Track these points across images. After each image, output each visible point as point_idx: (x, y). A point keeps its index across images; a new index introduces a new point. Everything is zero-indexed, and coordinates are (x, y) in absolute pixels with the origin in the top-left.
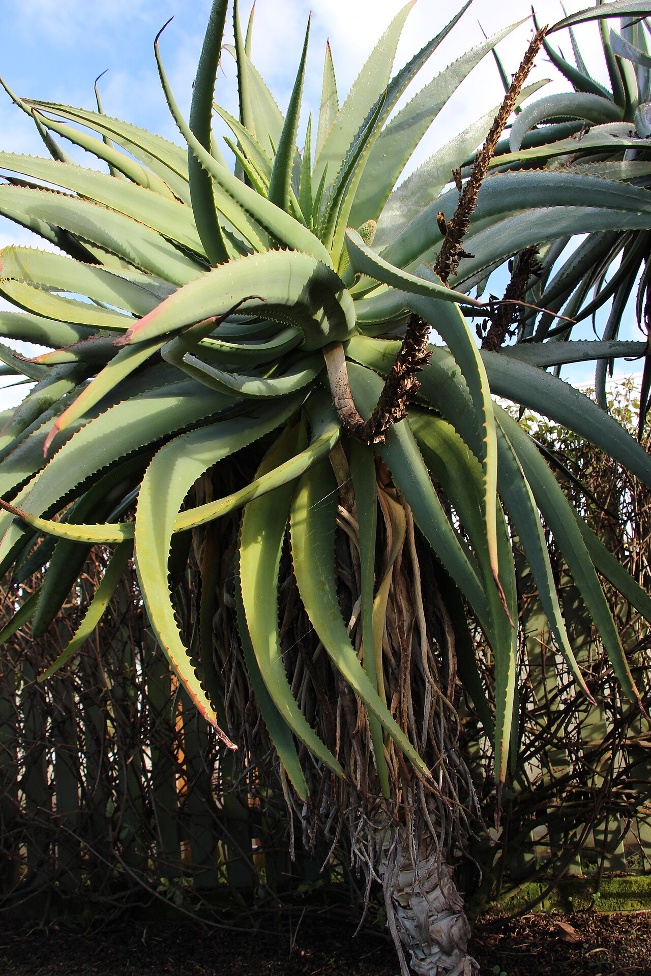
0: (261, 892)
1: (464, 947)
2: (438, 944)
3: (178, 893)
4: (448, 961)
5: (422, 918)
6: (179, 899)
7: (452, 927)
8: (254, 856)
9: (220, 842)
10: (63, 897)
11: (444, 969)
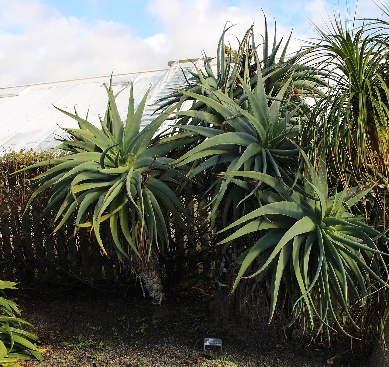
0: (116, 281)
1: (161, 291)
2: (154, 290)
3: (91, 281)
4: (157, 294)
5: (151, 284)
6: (92, 283)
7: (158, 287)
8: (114, 271)
9: (103, 267)
10: (53, 284)
11: (156, 295)
